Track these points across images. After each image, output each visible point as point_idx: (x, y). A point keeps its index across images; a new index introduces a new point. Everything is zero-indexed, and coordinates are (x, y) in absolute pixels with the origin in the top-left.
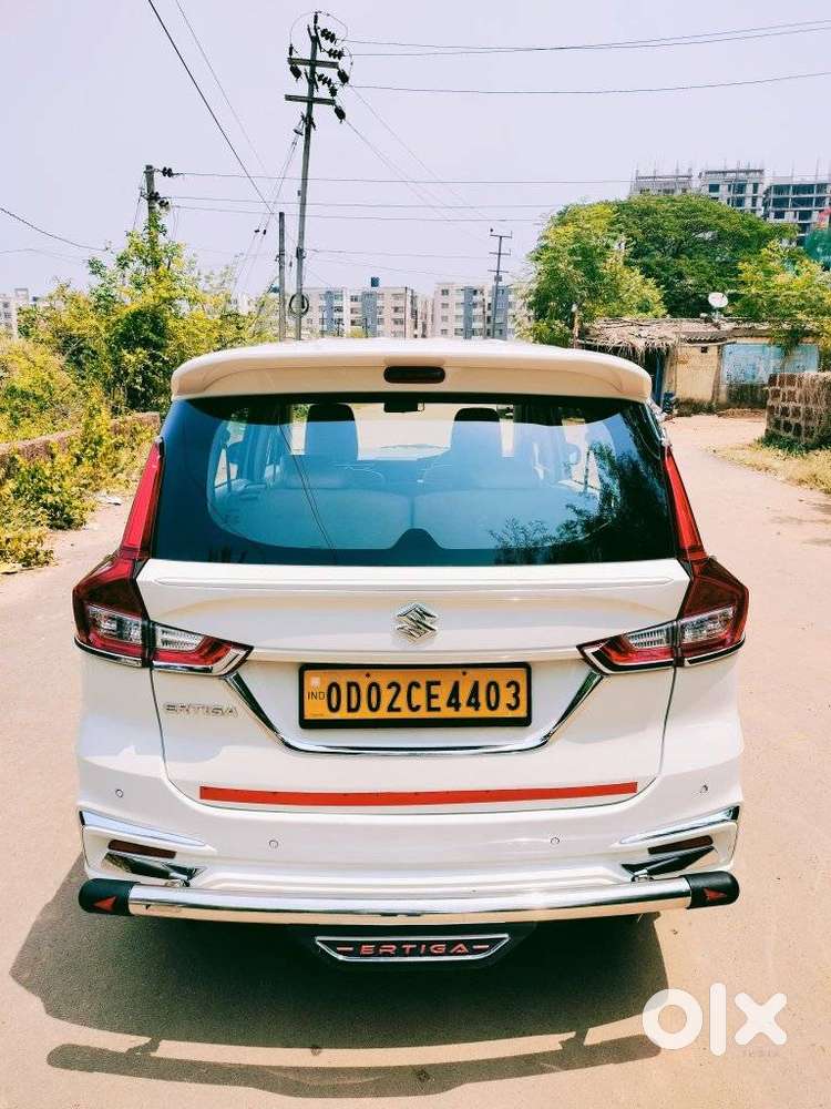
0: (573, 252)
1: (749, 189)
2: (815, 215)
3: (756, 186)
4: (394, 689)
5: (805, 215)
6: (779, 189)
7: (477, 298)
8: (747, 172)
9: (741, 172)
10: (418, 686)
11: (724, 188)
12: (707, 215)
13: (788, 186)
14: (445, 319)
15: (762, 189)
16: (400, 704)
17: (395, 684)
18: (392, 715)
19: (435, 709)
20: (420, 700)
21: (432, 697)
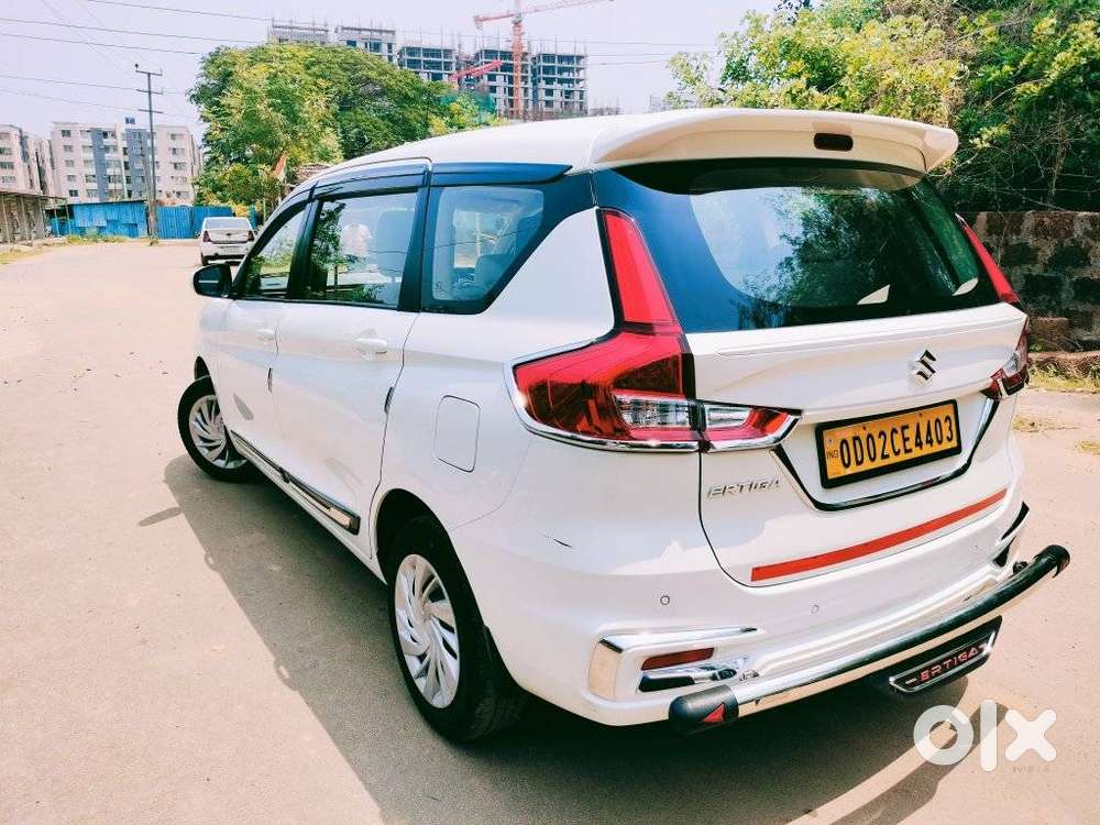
0: (270, 94)
1: (384, 47)
2: (445, 77)
3: (390, 46)
4: (882, 437)
5: (436, 77)
6: (412, 51)
7: (108, 141)
8: (381, 31)
9: (375, 30)
10: (897, 432)
11: (360, 45)
12: (371, 69)
13: (419, 49)
14: (70, 163)
15: (396, 49)
16: (889, 450)
17: (882, 433)
18: (886, 462)
19: (910, 451)
20: (899, 445)
21: (905, 440)
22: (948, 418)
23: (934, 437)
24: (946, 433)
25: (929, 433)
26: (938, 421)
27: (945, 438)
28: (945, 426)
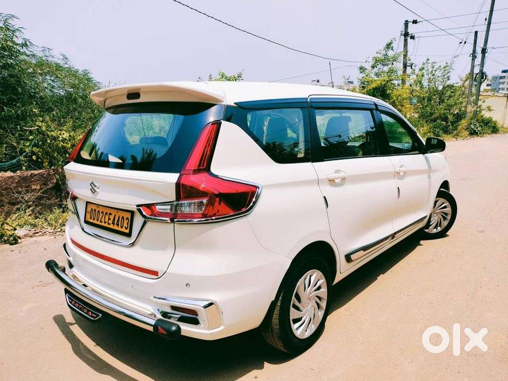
4: (102, 214)
10: (107, 215)
16: (103, 220)
17: (102, 212)
18: (101, 224)
19: (109, 224)
20: (107, 220)
21: (109, 219)
22: (127, 219)
23: (120, 224)
24: (125, 225)
25: (118, 221)
26: (123, 218)
27: (124, 226)
28: (126, 222)
